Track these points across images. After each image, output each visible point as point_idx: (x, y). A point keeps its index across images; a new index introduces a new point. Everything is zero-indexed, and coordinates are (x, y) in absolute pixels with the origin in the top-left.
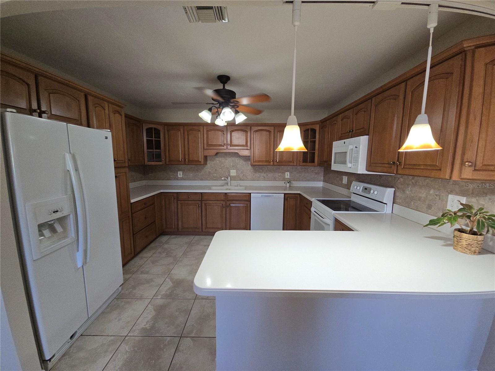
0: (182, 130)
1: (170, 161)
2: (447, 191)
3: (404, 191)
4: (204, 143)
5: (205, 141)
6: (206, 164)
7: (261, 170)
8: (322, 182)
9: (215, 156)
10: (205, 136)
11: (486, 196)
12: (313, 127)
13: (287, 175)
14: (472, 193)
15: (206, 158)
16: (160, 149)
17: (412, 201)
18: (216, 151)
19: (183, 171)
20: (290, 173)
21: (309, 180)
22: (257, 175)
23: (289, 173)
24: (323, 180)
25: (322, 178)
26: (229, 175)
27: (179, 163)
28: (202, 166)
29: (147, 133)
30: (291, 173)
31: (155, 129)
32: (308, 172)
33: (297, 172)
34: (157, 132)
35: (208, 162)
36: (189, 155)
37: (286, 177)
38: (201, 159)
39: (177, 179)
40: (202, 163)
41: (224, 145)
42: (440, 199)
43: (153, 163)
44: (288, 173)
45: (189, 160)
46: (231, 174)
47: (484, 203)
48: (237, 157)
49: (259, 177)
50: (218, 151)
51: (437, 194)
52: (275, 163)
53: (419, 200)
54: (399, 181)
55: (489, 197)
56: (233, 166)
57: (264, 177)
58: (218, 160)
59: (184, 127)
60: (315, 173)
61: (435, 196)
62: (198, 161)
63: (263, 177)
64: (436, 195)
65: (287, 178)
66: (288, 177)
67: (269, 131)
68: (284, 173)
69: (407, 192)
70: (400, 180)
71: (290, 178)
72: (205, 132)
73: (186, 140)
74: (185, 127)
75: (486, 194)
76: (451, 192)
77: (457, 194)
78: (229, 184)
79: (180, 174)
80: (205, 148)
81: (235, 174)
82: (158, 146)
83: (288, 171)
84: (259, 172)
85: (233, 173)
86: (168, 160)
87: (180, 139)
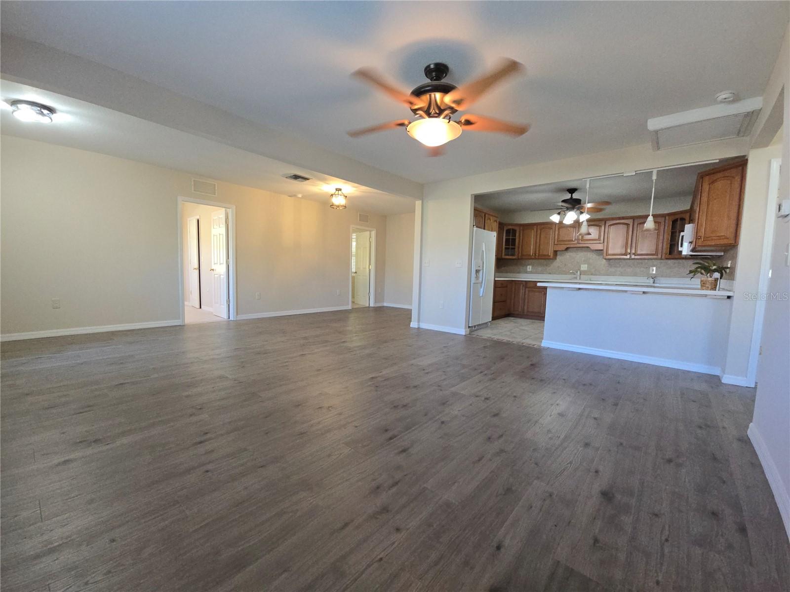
0: (535, 229)
1: (522, 255)
4: (554, 240)
5: (556, 237)
6: (556, 259)
9: (566, 252)
10: (557, 232)
12: (683, 216)
13: (653, 270)
15: (556, 253)
16: (515, 246)
18: (565, 247)
19: (533, 266)
23: (655, 267)
26: (579, 270)
27: (529, 258)
28: (551, 260)
29: (506, 233)
30: (657, 268)
31: (513, 230)
33: (662, 267)
34: (514, 231)
35: (558, 257)
36: (539, 251)
38: (551, 254)
39: (526, 272)
40: (552, 256)
41: (575, 240)
43: (507, 257)
45: (539, 255)
46: (582, 269)
48: (590, 252)
50: (568, 246)
52: (633, 257)
56: (584, 261)
58: (568, 255)
59: (537, 226)
62: (548, 255)
65: (652, 274)
66: (654, 273)
67: (628, 225)
68: (648, 268)
71: (656, 273)
72: (557, 229)
73: (538, 237)
74: (539, 227)
78: (578, 278)
79: (529, 268)
80: (555, 243)
81: (586, 269)
82: (514, 244)
83: (653, 266)
85: (584, 267)
86: (520, 254)
87: (533, 236)
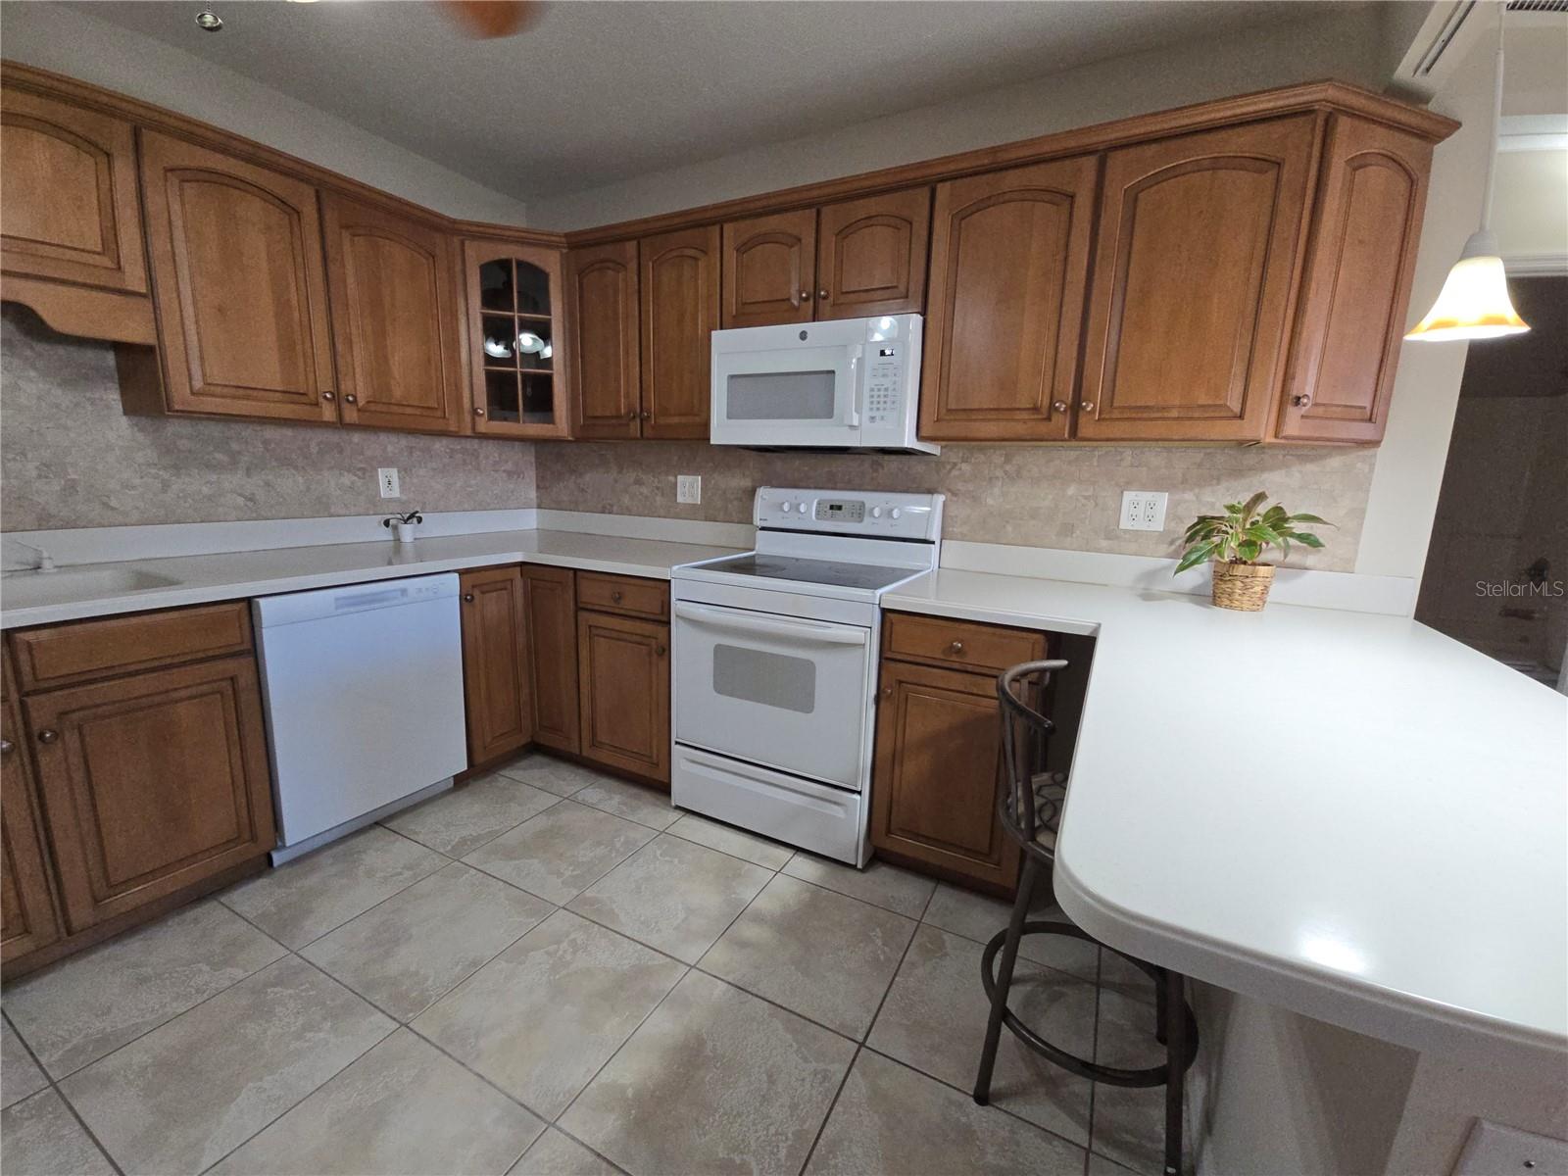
2: (1117, 485)
3: (975, 499)
7: (219, 456)
8: (535, 510)
11: (1218, 484)
12: (531, 256)
13: (389, 483)
14: (1184, 481)
17: (1007, 522)
20: (399, 472)
21: (483, 507)
22: (196, 483)
23: (395, 470)
24: (535, 501)
25: (533, 494)
30: (405, 471)
32: (478, 469)
33: (434, 469)
37: (384, 493)
42: (1097, 505)
44: (394, 473)
47: (1213, 500)
49: (210, 498)
51: (1086, 494)
52: (350, 415)
53: (1033, 517)
54: (955, 473)
55: (1224, 484)
57: (251, 499)
60: (504, 471)
61: (1083, 501)
63: (240, 501)
64: (1086, 498)
65: (390, 500)
66: (396, 493)
67: (293, 212)
68: (368, 473)
69: (990, 501)
70: (960, 469)
71: (404, 498)
75: (1219, 480)
76: (1129, 485)
77: (1144, 488)
83: (388, 463)
84: (210, 466)
